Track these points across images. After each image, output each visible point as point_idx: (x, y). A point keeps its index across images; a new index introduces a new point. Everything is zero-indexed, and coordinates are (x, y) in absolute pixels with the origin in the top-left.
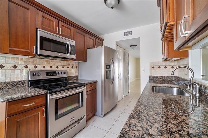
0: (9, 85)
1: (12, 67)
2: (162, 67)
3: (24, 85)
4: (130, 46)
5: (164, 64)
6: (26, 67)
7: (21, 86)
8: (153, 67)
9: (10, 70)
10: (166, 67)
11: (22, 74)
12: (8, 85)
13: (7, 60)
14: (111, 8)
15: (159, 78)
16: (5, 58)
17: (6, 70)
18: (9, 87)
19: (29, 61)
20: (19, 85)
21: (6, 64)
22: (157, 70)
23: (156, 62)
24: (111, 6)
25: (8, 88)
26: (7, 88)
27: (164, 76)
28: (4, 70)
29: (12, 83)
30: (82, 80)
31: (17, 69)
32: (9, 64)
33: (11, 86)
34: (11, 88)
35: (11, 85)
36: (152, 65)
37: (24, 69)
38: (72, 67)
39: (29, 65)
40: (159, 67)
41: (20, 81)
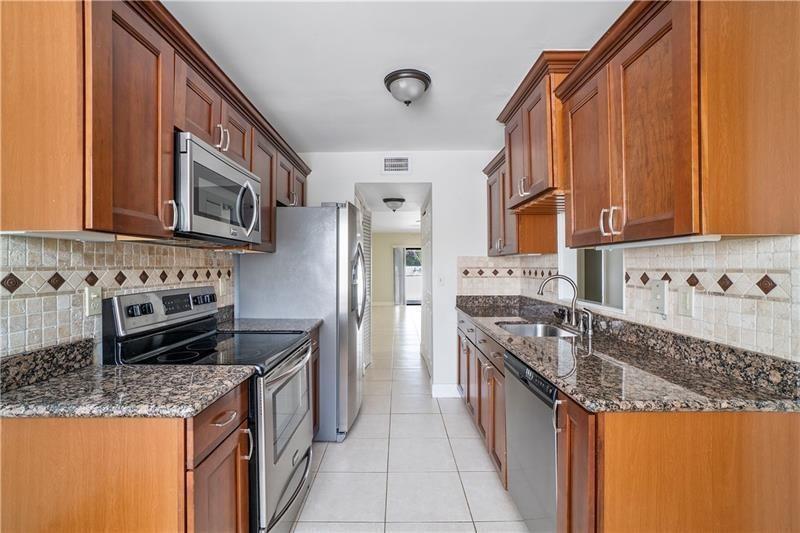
0: (38, 368)
1: (46, 284)
2: (488, 272)
3: (88, 362)
4: (386, 200)
5: (492, 263)
6: (92, 280)
7: (77, 366)
8: (466, 273)
9: (40, 295)
10: (496, 272)
11: (80, 313)
12: (37, 365)
13: (31, 253)
14: (406, 102)
15: (480, 300)
16: (23, 244)
17: (27, 300)
18: (40, 373)
19: (101, 252)
20: (71, 363)
21: (29, 269)
22: (475, 280)
23: (472, 258)
24: (407, 99)
25: (37, 381)
26: (34, 379)
27: (493, 297)
28: (21, 296)
29: (50, 353)
30: (246, 319)
31: (63, 293)
32: (38, 269)
33: (45, 369)
34: (44, 378)
35: (45, 365)
36: (465, 266)
37: (87, 289)
38: (219, 274)
39: (99, 271)
40: (481, 273)
41: (73, 345)
